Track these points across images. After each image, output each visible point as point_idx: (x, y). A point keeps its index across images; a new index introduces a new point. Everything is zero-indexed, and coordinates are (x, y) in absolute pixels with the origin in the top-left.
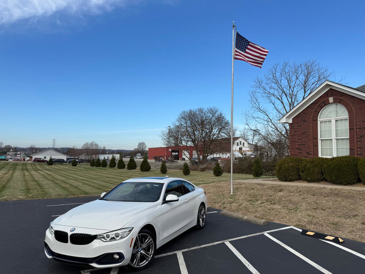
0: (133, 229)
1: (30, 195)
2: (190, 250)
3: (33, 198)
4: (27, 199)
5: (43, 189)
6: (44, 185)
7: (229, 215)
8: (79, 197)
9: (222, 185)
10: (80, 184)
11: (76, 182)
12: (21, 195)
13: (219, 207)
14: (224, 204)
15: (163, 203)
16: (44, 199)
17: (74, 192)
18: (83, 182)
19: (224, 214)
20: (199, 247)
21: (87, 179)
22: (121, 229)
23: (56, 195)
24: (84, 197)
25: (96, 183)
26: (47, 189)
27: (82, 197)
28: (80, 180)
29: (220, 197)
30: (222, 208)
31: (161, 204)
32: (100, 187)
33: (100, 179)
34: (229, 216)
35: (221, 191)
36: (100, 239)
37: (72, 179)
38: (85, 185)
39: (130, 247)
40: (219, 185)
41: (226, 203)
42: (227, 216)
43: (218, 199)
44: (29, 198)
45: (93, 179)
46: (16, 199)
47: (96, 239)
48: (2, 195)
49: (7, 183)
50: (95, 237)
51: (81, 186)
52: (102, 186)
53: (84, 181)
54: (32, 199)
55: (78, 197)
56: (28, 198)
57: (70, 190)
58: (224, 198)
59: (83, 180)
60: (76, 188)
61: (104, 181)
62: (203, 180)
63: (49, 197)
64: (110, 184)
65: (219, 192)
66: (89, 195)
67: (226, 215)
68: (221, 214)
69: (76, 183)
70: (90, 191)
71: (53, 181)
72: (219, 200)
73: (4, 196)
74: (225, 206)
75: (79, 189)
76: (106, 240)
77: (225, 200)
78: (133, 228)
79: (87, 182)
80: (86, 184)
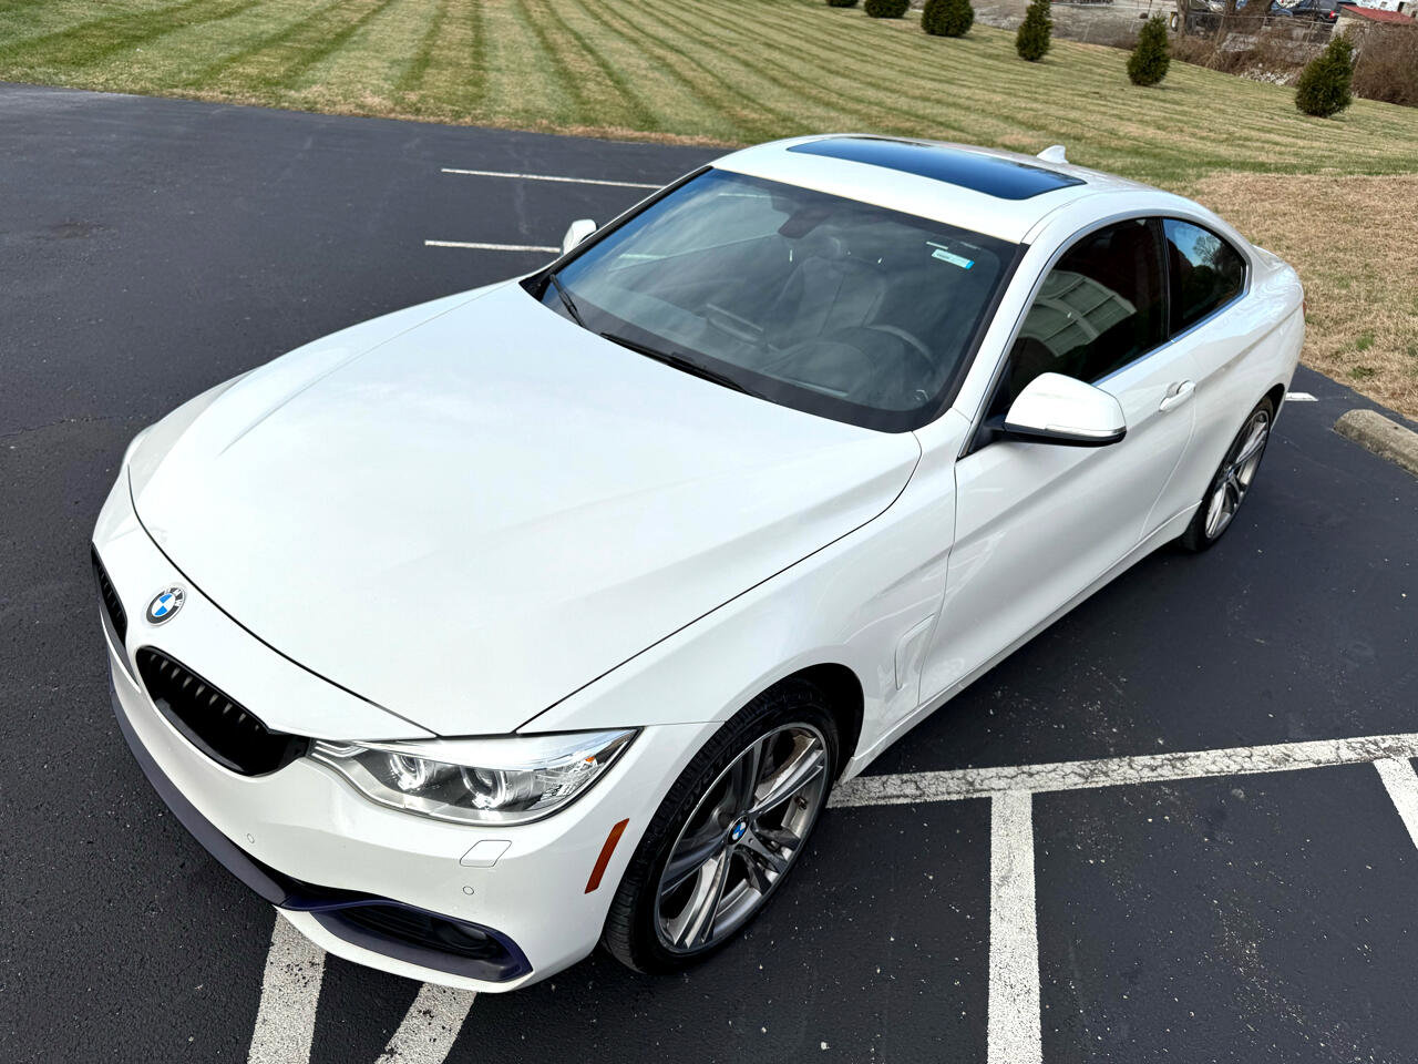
0: (632, 740)
1: (413, 97)
2: (1101, 782)
3: (418, 111)
4: (393, 115)
5: (481, 72)
6: (495, 48)
7: (1403, 455)
8: (607, 139)
9: (1376, 202)
10: (644, 64)
11: (632, 49)
12: (377, 92)
13: (1325, 358)
14: (1362, 346)
15: (976, 444)
16: (459, 127)
17: (598, 107)
18: (659, 58)
19: (1362, 436)
20: (1168, 774)
21: (682, 43)
22: (513, 735)
23: (517, 111)
24: (628, 139)
25: (709, 71)
26: (499, 70)
27: (622, 137)
28: (648, 43)
29: (1347, 286)
30: (1348, 368)
31: (957, 451)
32: (717, 93)
33: (733, 50)
34: (1401, 461)
35: (1359, 247)
36: (334, 765)
37: (621, 34)
38: (657, 75)
39: (593, 884)
40: (1351, 198)
41: (1378, 341)
42: (1388, 454)
43: (1329, 297)
44: (404, 111)
45: (706, 44)
46: (352, 107)
47: (303, 755)
48: (307, 81)
49: (363, 21)
50: (295, 747)
51: (645, 77)
52: (729, 88)
53: (659, 51)
54: (413, 118)
55: (604, 137)
56: (398, 108)
57: (585, 93)
58: (1371, 300)
59: (662, 43)
60: (619, 83)
61: (746, 64)
62: (1239, 132)
63: (485, 116)
64: (766, 84)
65: (1345, 250)
66: (653, 135)
67: (1381, 447)
68: (1346, 428)
69: (625, 57)
70: (668, 110)
71: (540, 32)
72: (1337, 308)
73: (315, 82)
74: (1369, 358)
75: (625, 92)
76: (392, 783)
77: (1379, 318)
78: (639, 731)
79: (672, 58)
80: (669, 65)
